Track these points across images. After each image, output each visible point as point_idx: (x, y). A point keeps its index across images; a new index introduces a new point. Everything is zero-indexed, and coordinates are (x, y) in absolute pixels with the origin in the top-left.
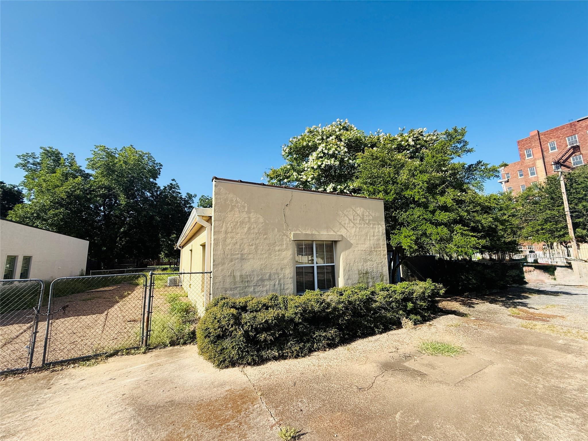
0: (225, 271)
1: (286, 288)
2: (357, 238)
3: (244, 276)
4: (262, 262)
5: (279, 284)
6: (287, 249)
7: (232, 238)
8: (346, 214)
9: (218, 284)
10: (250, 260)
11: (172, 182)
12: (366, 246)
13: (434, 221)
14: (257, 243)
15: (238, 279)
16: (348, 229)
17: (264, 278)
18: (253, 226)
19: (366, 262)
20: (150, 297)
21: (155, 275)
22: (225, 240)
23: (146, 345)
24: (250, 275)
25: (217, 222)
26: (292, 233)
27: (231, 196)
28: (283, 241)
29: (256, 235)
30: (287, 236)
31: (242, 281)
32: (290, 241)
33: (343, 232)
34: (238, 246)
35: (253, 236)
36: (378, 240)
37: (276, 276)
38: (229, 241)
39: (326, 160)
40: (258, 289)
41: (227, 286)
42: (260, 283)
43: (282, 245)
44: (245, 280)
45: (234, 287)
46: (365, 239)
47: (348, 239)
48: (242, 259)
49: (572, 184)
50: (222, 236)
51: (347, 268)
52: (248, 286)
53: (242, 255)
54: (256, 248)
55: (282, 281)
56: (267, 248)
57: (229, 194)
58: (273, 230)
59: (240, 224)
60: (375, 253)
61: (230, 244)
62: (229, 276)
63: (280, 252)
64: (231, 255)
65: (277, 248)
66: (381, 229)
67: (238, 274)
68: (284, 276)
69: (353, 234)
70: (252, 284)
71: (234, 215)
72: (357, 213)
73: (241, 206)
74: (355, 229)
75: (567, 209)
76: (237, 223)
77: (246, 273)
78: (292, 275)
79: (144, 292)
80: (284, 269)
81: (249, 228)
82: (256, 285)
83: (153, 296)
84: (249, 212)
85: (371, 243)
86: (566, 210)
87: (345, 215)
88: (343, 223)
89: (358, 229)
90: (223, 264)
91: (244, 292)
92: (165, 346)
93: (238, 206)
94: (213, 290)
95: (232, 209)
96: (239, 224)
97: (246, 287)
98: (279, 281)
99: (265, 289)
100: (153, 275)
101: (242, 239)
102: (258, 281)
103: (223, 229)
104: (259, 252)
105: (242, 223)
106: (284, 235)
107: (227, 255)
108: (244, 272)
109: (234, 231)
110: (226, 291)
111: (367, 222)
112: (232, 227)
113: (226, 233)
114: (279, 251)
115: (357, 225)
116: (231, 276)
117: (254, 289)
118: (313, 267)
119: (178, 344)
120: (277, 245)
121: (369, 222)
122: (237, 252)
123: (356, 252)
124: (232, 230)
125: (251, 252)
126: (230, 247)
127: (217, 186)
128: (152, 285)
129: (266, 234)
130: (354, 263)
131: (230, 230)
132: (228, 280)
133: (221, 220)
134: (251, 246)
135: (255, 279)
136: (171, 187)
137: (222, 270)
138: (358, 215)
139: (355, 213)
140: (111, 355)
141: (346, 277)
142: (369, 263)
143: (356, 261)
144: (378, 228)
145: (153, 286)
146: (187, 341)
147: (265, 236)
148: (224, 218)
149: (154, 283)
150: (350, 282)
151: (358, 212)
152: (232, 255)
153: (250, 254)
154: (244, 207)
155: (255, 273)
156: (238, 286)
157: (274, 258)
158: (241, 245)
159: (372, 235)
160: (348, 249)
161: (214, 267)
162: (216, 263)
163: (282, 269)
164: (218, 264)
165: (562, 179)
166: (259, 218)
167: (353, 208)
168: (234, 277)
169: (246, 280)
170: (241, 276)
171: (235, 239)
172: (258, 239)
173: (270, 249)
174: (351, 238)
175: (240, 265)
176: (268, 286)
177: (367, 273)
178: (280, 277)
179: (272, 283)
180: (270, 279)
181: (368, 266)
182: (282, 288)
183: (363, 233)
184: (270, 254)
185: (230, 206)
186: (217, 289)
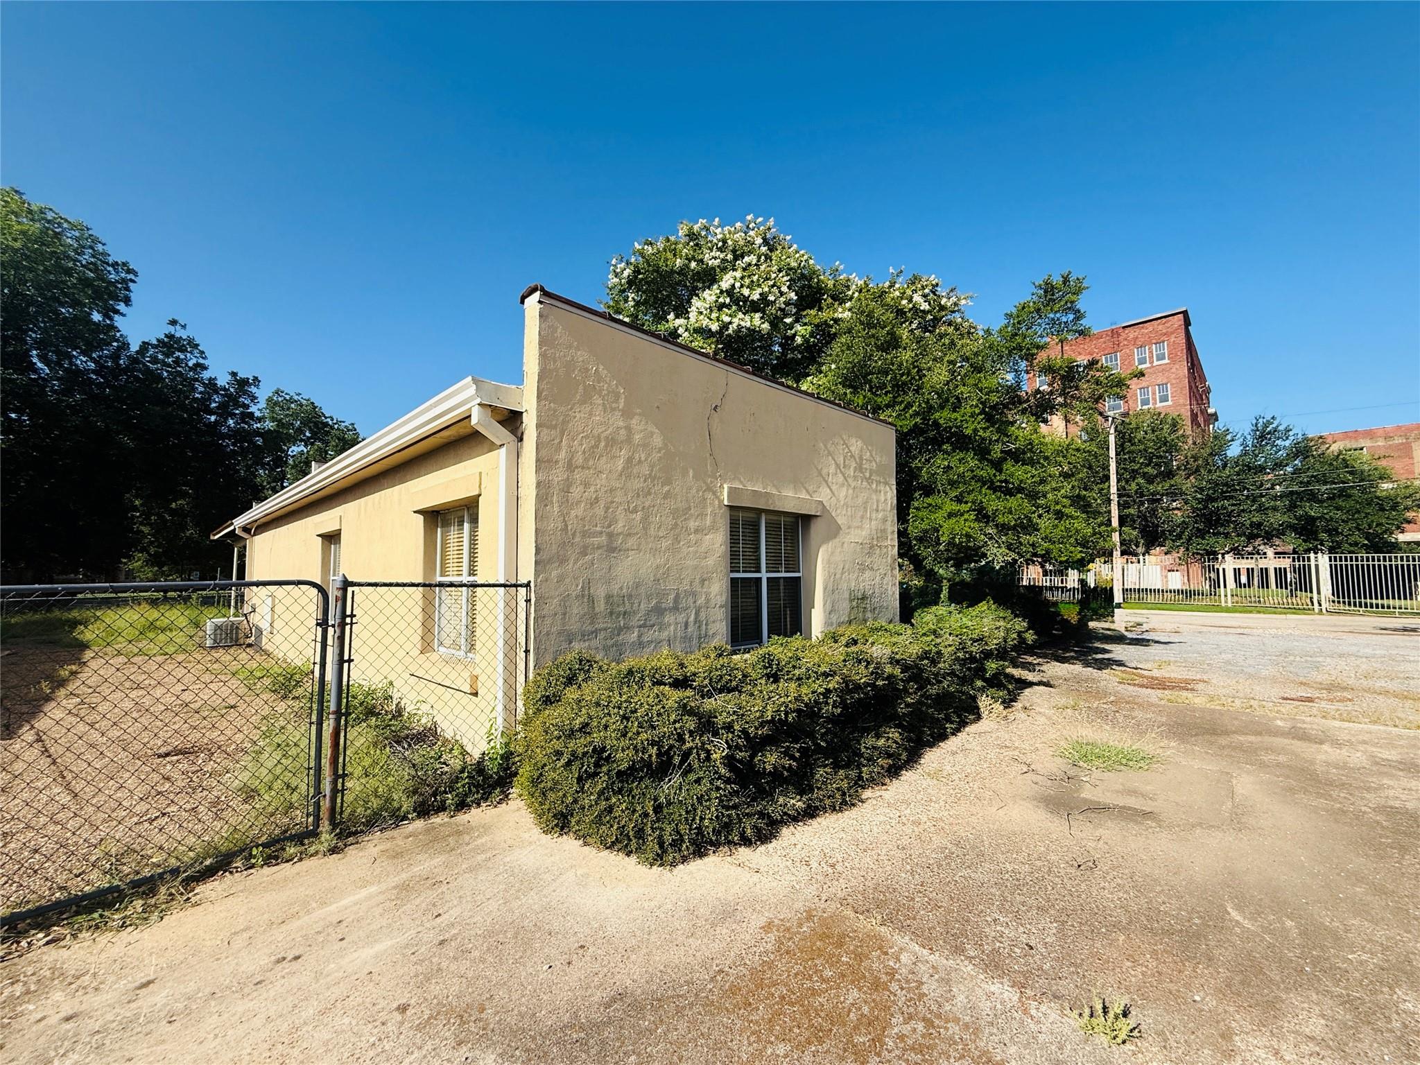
0: (567, 581)
1: (711, 633)
2: (849, 513)
3: (616, 599)
4: (659, 561)
5: (695, 622)
6: (713, 528)
7: (586, 485)
8: (832, 449)
9: (548, 621)
10: (631, 553)
11: (171, 329)
12: (864, 533)
13: (998, 484)
14: (647, 504)
15: (601, 607)
16: (834, 488)
17: (663, 606)
18: (637, 456)
19: (862, 571)
20: (341, 661)
21: (356, 589)
22: (567, 487)
23: (334, 823)
24: (630, 596)
25: (545, 431)
26: (726, 486)
27: (581, 356)
28: (704, 507)
29: (645, 481)
30: (714, 493)
31: (611, 613)
32: (720, 507)
33: (823, 495)
34: (599, 510)
35: (637, 484)
36: (885, 520)
37: (691, 600)
38: (576, 492)
39: (740, 315)
40: (649, 635)
41: (574, 626)
42: (653, 619)
43: (702, 515)
44: (619, 608)
45: (590, 628)
46: (862, 517)
47: (833, 514)
48: (611, 549)
49: (1124, 442)
50: (558, 475)
51: (830, 587)
52: (628, 628)
53: (611, 536)
54: (645, 520)
55: (703, 615)
56: (670, 521)
57: (578, 349)
58: (685, 473)
59: (606, 446)
60: (878, 552)
61: (579, 502)
62: (577, 597)
63: (699, 536)
64: (584, 536)
65: (692, 524)
66: (889, 495)
67: (600, 592)
68: (708, 601)
69: (842, 503)
70: (634, 621)
71: (591, 414)
72: (850, 451)
73: (609, 392)
74: (845, 489)
75: (1114, 490)
76: (599, 441)
77: (621, 588)
78: (724, 598)
79: (319, 646)
80: (706, 583)
81: (629, 460)
82: (644, 626)
83: (350, 661)
84: (627, 414)
85: (873, 527)
86: (1112, 491)
87: (830, 454)
88: (824, 472)
89: (851, 491)
90: (563, 561)
91: (615, 645)
92: (399, 818)
93: (601, 391)
94: (535, 637)
95: (587, 398)
96: (603, 444)
97: (620, 630)
98: (697, 614)
99: (665, 634)
100: (350, 589)
101: (611, 491)
102: (649, 612)
103: (563, 455)
104: (652, 532)
105: (612, 442)
106: (709, 489)
107: (574, 535)
108: (617, 586)
109: (591, 463)
110: (571, 642)
111: (867, 475)
112: (584, 452)
113: (570, 467)
114: (696, 531)
115: (850, 480)
116: (583, 596)
117: (639, 636)
118: (760, 579)
119: (442, 808)
120: (691, 515)
121: (871, 476)
122: (598, 529)
123: (845, 545)
124: (586, 460)
125: (631, 531)
126: (579, 511)
127: (547, 317)
128: (348, 620)
129: (668, 481)
130: (842, 574)
131: (579, 459)
132: (576, 609)
133: (555, 427)
134: (631, 512)
135: (642, 606)
136: (170, 344)
137: (561, 579)
138: (852, 456)
139: (846, 450)
140: (207, 874)
141: (829, 607)
142: (868, 574)
143: (847, 567)
144: (886, 493)
145: (352, 624)
146: (466, 795)
147: (666, 488)
148: (564, 422)
149: (352, 616)
150: (834, 618)
151: (853, 449)
152: (585, 534)
153: (629, 535)
154: (617, 396)
155: (642, 590)
156: (602, 626)
157: (685, 550)
158: (608, 508)
159: (875, 507)
160: (832, 539)
161: (539, 568)
162: (544, 555)
163: (703, 581)
164: (550, 561)
165: (1112, 431)
166: (652, 434)
167: (844, 437)
168: (592, 600)
169: (621, 609)
170: (608, 597)
171: (592, 489)
172: (649, 493)
173: (676, 524)
174: (839, 511)
175: (605, 565)
176: (672, 628)
177: (864, 598)
178: (699, 602)
179: (681, 618)
180: (675, 608)
181: (866, 582)
182: (703, 632)
183: (860, 500)
184: (677, 540)
185: (581, 387)
186: (548, 634)
